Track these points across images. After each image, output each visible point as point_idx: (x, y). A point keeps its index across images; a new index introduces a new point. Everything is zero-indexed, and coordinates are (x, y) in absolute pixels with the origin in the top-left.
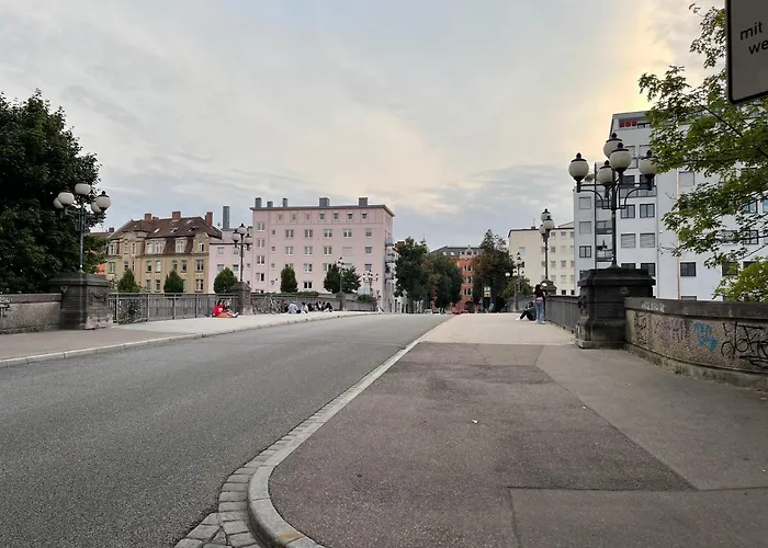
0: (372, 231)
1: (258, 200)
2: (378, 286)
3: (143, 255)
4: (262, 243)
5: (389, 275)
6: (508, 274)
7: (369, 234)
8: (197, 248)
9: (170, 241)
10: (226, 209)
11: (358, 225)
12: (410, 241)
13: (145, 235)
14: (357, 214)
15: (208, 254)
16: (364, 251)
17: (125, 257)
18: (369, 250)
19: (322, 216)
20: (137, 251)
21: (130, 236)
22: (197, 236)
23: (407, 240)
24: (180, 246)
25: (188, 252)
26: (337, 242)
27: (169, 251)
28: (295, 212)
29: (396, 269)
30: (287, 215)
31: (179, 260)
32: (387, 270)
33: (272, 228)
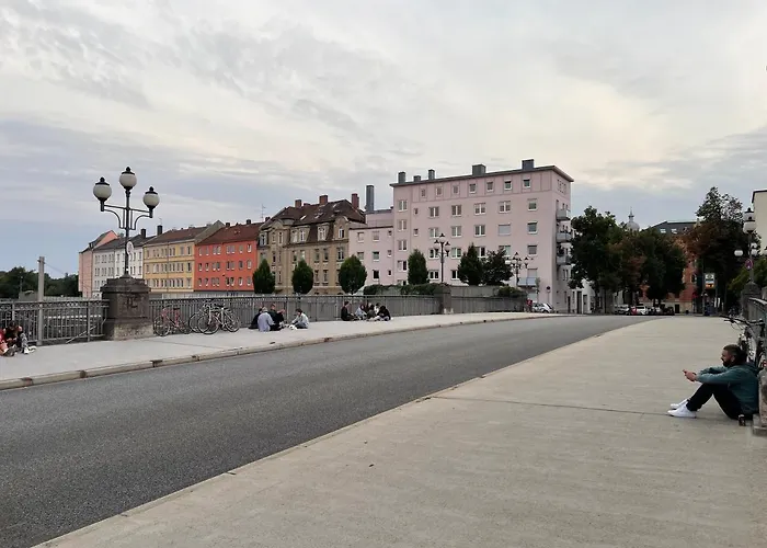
0: (538, 202)
1: (402, 175)
2: (546, 275)
3: (289, 245)
4: (404, 224)
5: (562, 260)
6: (738, 253)
7: (533, 206)
8: (338, 236)
9: (313, 227)
10: (370, 189)
11: (519, 196)
12: (590, 212)
13: (290, 222)
14: (517, 181)
15: (347, 241)
16: (526, 227)
17: (273, 247)
18: (532, 226)
19: (473, 187)
20: (284, 241)
21: (278, 225)
22: (338, 221)
23: (587, 211)
24: (322, 234)
25: (329, 240)
26: (491, 219)
27: (312, 239)
28: (440, 185)
29: (572, 251)
30: (431, 188)
31: (321, 247)
32: (560, 252)
33: (415, 206)
